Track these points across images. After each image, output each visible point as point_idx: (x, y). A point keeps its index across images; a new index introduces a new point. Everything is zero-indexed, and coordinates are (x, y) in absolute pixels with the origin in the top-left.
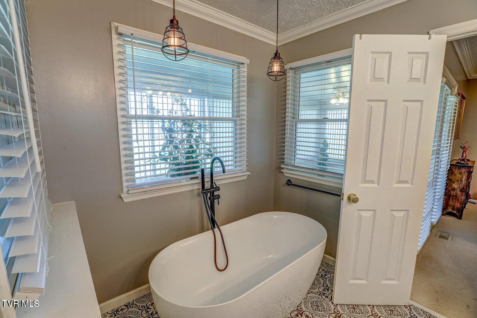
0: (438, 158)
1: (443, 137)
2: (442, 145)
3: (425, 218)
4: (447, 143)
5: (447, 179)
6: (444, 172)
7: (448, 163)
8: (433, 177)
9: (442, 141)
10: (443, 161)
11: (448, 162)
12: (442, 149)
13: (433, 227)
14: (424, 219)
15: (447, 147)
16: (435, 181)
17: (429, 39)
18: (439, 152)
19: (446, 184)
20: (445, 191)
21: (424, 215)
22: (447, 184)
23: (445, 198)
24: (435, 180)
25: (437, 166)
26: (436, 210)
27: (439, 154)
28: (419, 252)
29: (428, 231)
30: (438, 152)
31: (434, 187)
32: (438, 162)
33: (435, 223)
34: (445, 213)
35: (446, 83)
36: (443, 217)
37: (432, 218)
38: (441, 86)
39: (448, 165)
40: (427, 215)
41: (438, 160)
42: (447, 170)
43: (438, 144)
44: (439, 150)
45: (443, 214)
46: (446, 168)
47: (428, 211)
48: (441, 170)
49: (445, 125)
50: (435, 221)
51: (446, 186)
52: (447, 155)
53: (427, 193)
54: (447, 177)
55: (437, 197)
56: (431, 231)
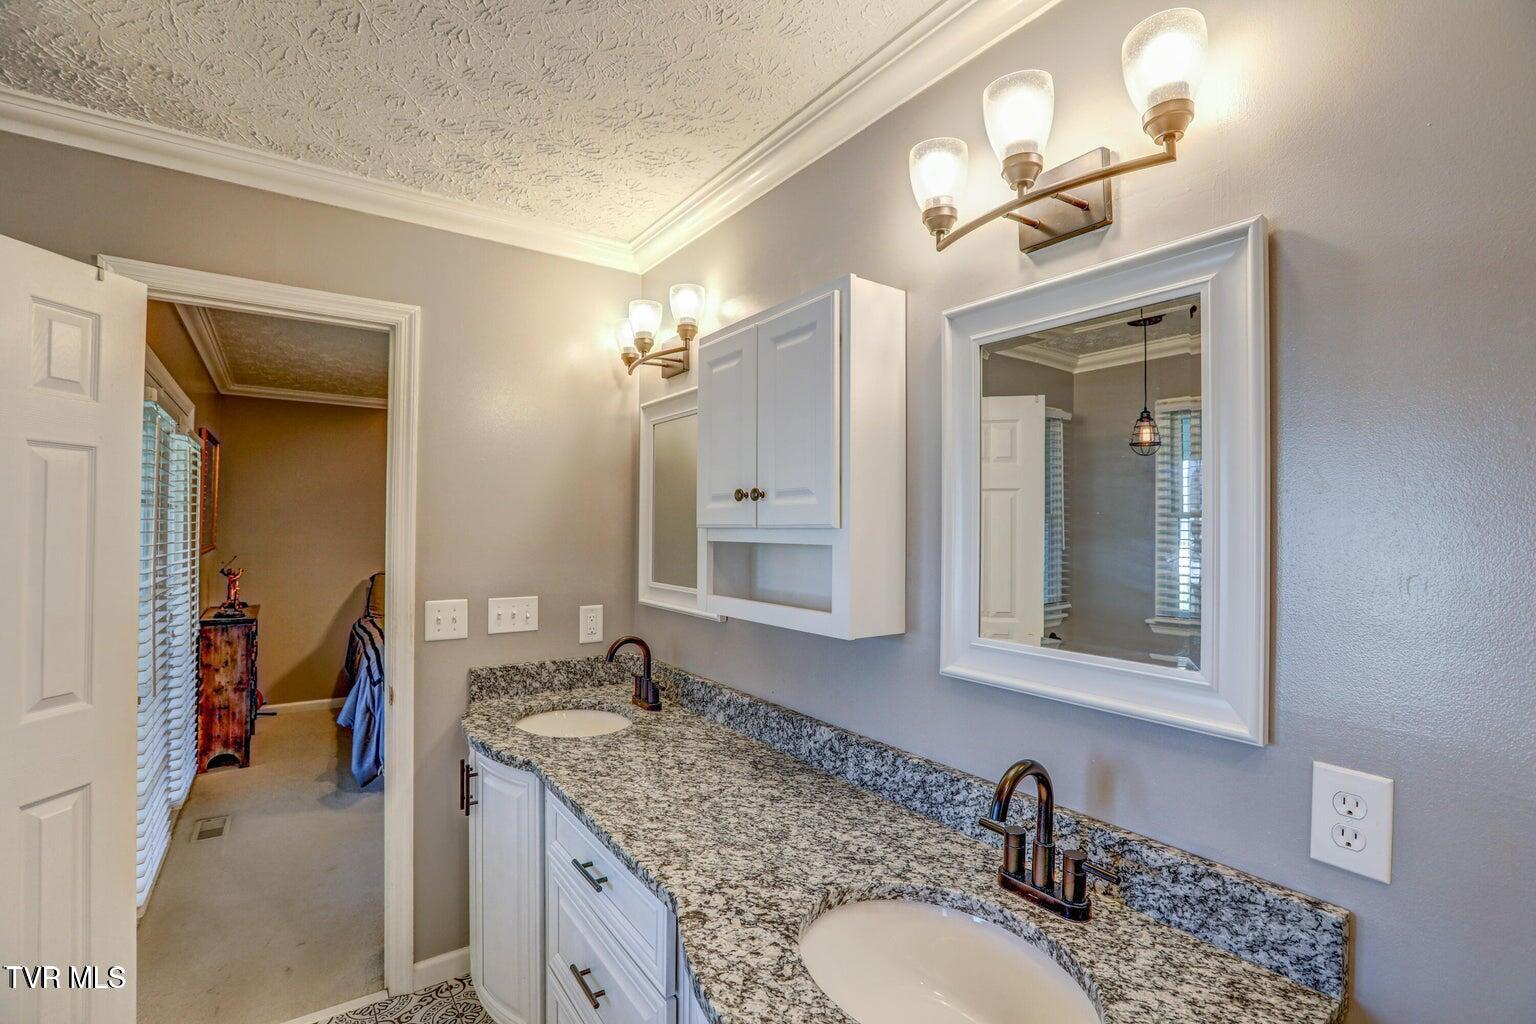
0: (163, 608)
1: (171, 549)
2: (171, 571)
3: (148, 793)
4: (185, 565)
5: (197, 666)
6: (185, 646)
7: (194, 621)
8: (154, 668)
9: (171, 560)
10: (179, 618)
11: (193, 617)
12: (171, 582)
13: (177, 816)
14: (142, 800)
15: (185, 574)
16: (164, 677)
17: (99, 278)
18: (165, 593)
19: (196, 681)
20: (198, 700)
21: (141, 787)
22: (200, 680)
23: (200, 721)
24: (160, 673)
25: (163, 631)
26: (179, 763)
27: (165, 598)
28: (143, 910)
29: (164, 833)
30: (161, 591)
31: (162, 696)
32: (163, 620)
33: (182, 802)
34: (207, 762)
35: (160, 402)
36: (202, 777)
37: (169, 790)
38: (145, 409)
39: (193, 626)
40: (153, 785)
41: (163, 614)
42: (194, 639)
43: (155, 571)
44: (163, 585)
45: (201, 770)
46: (189, 636)
47: (155, 769)
48: (175, 642)
49: (171, 515)
50: (179, 796)
51: (197, 686)
52: (188, 597)
53: (141, 718)
54: (197, 659)
55: (174, 724)
56: (173, 830)
